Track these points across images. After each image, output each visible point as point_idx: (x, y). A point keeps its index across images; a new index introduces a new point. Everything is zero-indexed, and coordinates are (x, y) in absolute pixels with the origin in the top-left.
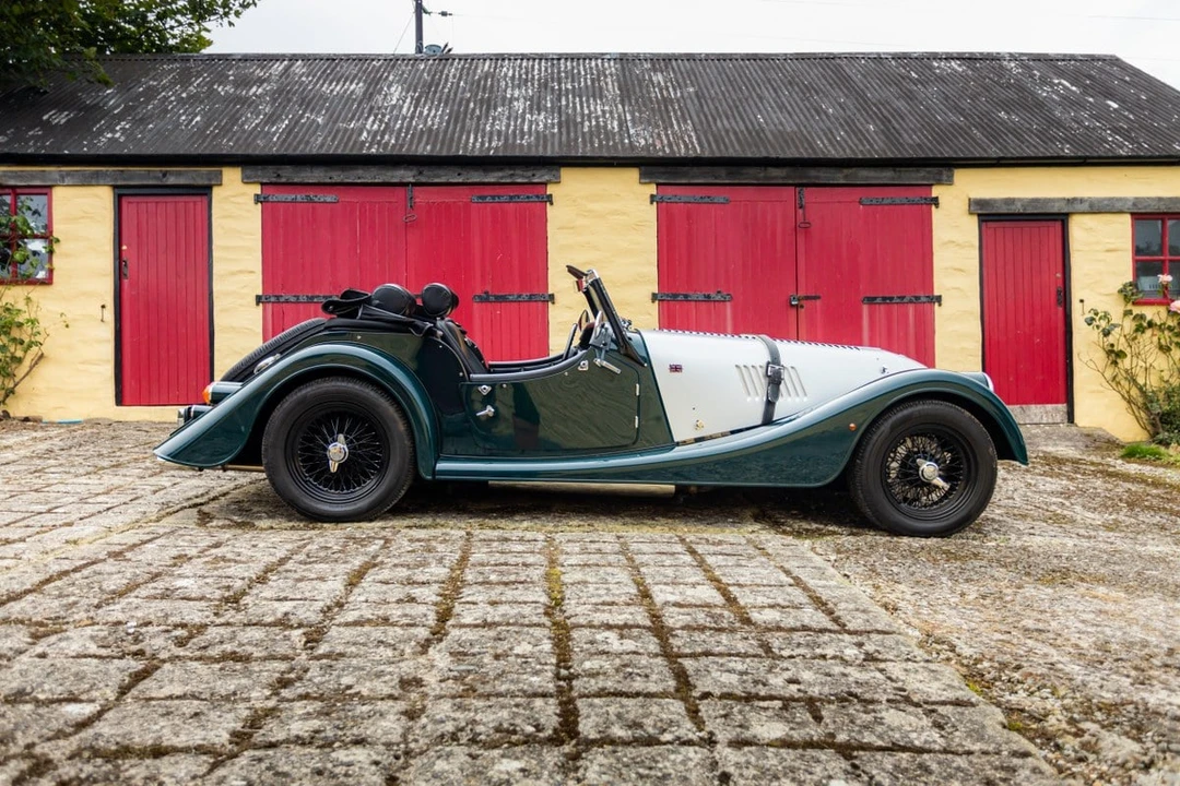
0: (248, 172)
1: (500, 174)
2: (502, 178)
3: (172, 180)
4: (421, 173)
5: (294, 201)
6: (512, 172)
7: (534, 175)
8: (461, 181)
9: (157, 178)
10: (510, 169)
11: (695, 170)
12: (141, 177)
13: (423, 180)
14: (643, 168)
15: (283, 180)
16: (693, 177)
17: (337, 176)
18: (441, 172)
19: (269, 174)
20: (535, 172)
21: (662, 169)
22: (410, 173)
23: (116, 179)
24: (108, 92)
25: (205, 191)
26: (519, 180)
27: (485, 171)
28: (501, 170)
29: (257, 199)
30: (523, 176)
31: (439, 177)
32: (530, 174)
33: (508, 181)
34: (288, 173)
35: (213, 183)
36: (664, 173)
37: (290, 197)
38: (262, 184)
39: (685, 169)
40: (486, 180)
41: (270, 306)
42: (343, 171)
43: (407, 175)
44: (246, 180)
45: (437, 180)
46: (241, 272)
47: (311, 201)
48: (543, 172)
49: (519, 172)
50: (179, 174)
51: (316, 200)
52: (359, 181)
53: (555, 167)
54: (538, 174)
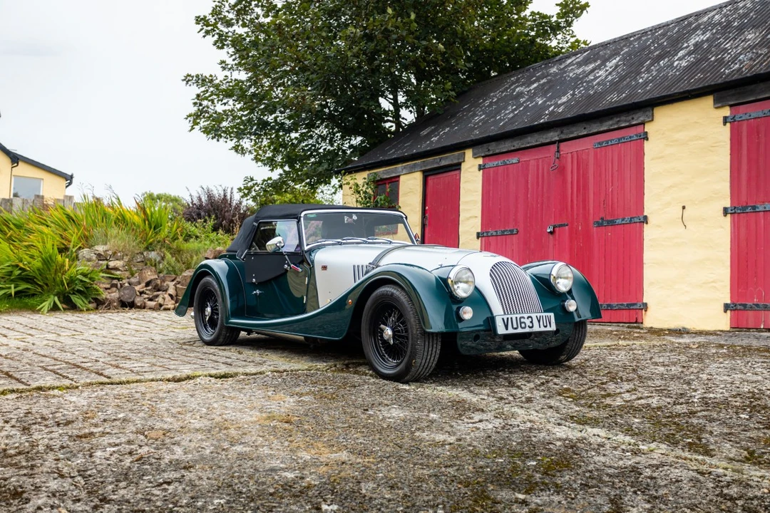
0: (475, 151)
1: (611, 122)
2: (611, 125)
3: (444, 163)
4: (562, 132)
5: (497, 166)
6: (618, 119)
7: (633, 119)
8: (585, 133)
9: (437, 163)
10: (617, 117)
11: (762, 86)
12: (433, 163)
13: (564, 137)
14: (716, 94)
15: (491, 153)
16: (759, 94)
17: (517, 144)
18: (574, 129)
19: (483, 150)
20: (634, 116)
21: (733, 92)
22: (556, 134)
23: (421, 167)
25: (457, 167)
26: (623, 125)
27: (601, 122)
28: (612, 119)
29: (480, 168)
30: (626, 121)
31: (572, 133)
32: (630, 118)
33: (616, 127)
34: (495, 148)
35: (460, 161)
36: (733, 95)
37: (496, 163)
38: (482, 157)
39: (753, 86)
40: (602, 129)
41: (484, 238)
42: (521, 139)
43: (553, 135)
44: (475, 156)
45: (571, 136)
46: (471, 217)
47: (506, 164)
48: (639, 114)
49: (623, 118)
50: (447, 158)
51: (508, 163)
52: (528, 145)
53: (649, 108)
54: (635, 116)
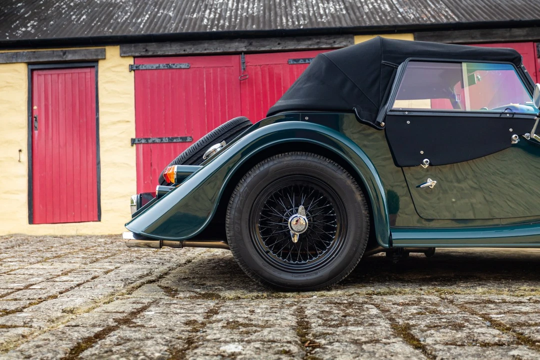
0: (124, 49)
1: (310, 42)
2: (311, 45)
3: (70, 57)
4: (251, 44)
5: (158, 69)
6: (319, 41)
7: (334, 42)
8: (280, 48)
9: (60, 56)
10: (316, 39)
11: (456, 33)
12: (48, 55)
13: (252, 49)
14: (416, 33)
15: (150, 53)
16: (455, 39)
17: (190, 49)
18: (265, 43)
19: (140, 50)
20: (335, 40)
21: (431, 34)
22: (242, 45)
23: (30, 58)
24: (19, 5)
25: (92, 64)
26: (324, 46)
27: (298, 41)
28: (310, 39)
29: (131, 68)
30: (326, 43)
31: (264, 46)
32: (331, 41)
33: (316, 47)
34: (153, 48)
35: (99, 57)
36: (432, 36)
37: (155, 66)
38: (135, 57)
39: (449, 32)
40: (299, 47)
41: (141, 146)
42: (194, 45)
43: (241, 46)
44: (123, 55)
45: (263, 49)
46: (119, 122)
47: (171, 68)
48: (341, 39)
49: (323, 40)
50: (75, 52)
51: (174, 67)
52: (205, 52)
53: (351, 35)
54: (338, 41)
